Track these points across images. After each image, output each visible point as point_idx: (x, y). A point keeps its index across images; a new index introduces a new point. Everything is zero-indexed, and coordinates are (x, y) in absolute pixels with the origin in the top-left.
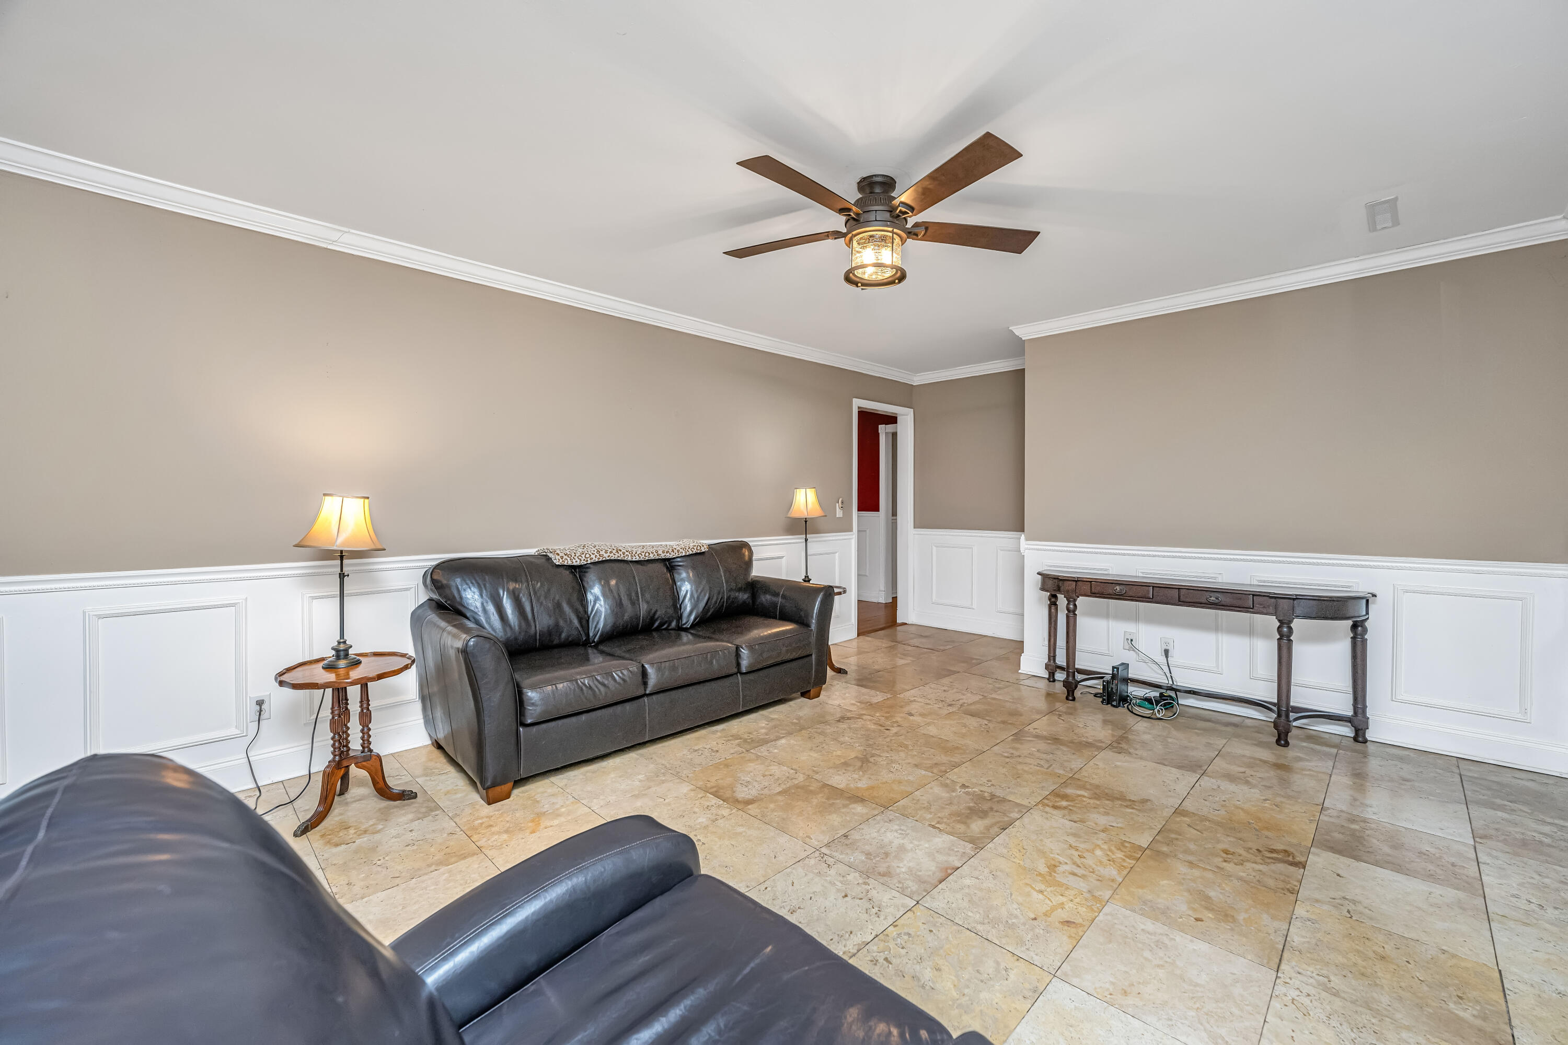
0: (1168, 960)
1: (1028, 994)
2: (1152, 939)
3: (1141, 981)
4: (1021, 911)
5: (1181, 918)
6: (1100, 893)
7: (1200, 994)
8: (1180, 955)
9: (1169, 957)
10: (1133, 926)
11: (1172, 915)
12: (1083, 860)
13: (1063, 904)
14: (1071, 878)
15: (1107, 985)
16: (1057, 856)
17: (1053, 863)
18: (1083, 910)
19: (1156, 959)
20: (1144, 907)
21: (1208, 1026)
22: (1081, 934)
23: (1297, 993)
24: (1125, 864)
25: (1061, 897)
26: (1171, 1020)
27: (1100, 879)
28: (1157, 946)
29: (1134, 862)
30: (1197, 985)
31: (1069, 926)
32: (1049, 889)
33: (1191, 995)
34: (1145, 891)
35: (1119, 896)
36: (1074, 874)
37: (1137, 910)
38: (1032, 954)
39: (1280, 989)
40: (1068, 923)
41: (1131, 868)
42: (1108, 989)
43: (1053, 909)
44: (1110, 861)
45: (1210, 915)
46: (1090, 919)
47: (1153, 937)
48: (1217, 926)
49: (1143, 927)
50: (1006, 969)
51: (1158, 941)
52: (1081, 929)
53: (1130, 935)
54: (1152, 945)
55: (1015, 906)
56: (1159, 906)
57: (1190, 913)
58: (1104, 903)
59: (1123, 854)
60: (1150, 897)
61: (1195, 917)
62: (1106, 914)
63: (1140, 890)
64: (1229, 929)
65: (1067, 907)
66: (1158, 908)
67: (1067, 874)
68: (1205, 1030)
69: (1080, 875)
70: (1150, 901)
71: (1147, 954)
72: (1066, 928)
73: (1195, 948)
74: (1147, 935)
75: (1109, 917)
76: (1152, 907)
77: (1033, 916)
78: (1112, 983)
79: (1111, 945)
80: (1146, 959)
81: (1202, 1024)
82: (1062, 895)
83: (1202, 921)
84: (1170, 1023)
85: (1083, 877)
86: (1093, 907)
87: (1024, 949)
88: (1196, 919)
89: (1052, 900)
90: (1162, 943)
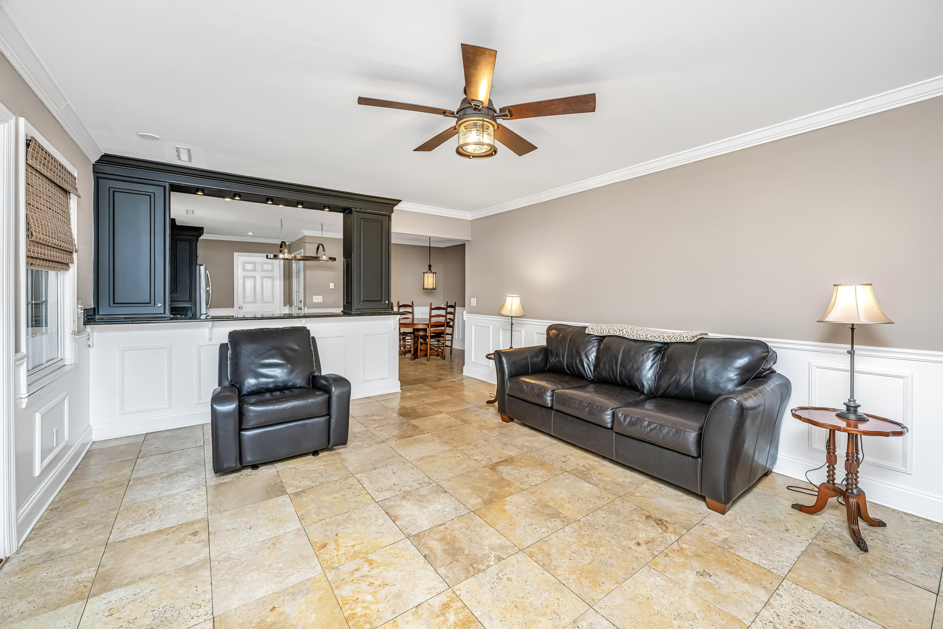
0: (270, 571)
1: (303, 516)
2: (285, 574)
3: (272, 553)
4: (346, 532)
5: (283, 600)
6: (333, 573)
7: (245, 570)
8: (267, 579)
9: (270, 573)
10: (299, 571)
11: (288, 597)
12: (368, 583)
13: (338, 551)
14: (355, 567)
15: (282, 540)
16: (379, 570)
17: (375, 565)
18: (327, 557)
19: (275, 567)
20: (306, 587)
21: (234, 561)
22: (314, 547)
23: (198, 615)
24: (347, 607)
25: (343, 553)
26: (250, 551)
27: (344, 581)
28: (280, 573)
29: (346, 615)
30: (249, 572)
31: (322, 545)
32: (353, 551)
33: (249, 566)
34: (316, 598)
35: (323, 581)
36: (357, 570)
37: (307, 582)
38: (318, 525)
39: (209, 608)
40: (325, 546)
41: (341, 608)
42: (281, 539)
43: (338, 545)
44: (357, 599)
45: (269, 620)
46: (320, 556)
47: (286, 575)
48: (261, 615)
49: (295, 576)
50: (319, 515)
51: (282, 575)
52: (317, 549)
53: (296, 566)
54: (282, 571)
55: (350, 532)
56: (300, 596)
57: (281, 609)
58: (324, 569)
59: (359, 614)
60: (309, 596)
61: (277, 609)
62: (316, 565)
63: (318, 596)
64: (253, 620)
65: (335, 551)
66: (299, 594)
67: (360, 566)
68: (235, 558)
69: (355, 572)
70: (306, 594)
71: (281, 565)
72: (322, 543)
73: (263, 590)
74: (289, 574)
75: (313, 565)
76: (302, 591)
77: (339, 535)
78: (282, 542)
79: (298, 554)
80: (279, 563)
81: (237, 559)
82: (344, 554)
83: (271, 610)
84: (250, 549)
85: (352, 573)
86: (326, 563)
87: (324, 524)
88: (275, 607)
89: (344, 548)
90: (279, 577)
